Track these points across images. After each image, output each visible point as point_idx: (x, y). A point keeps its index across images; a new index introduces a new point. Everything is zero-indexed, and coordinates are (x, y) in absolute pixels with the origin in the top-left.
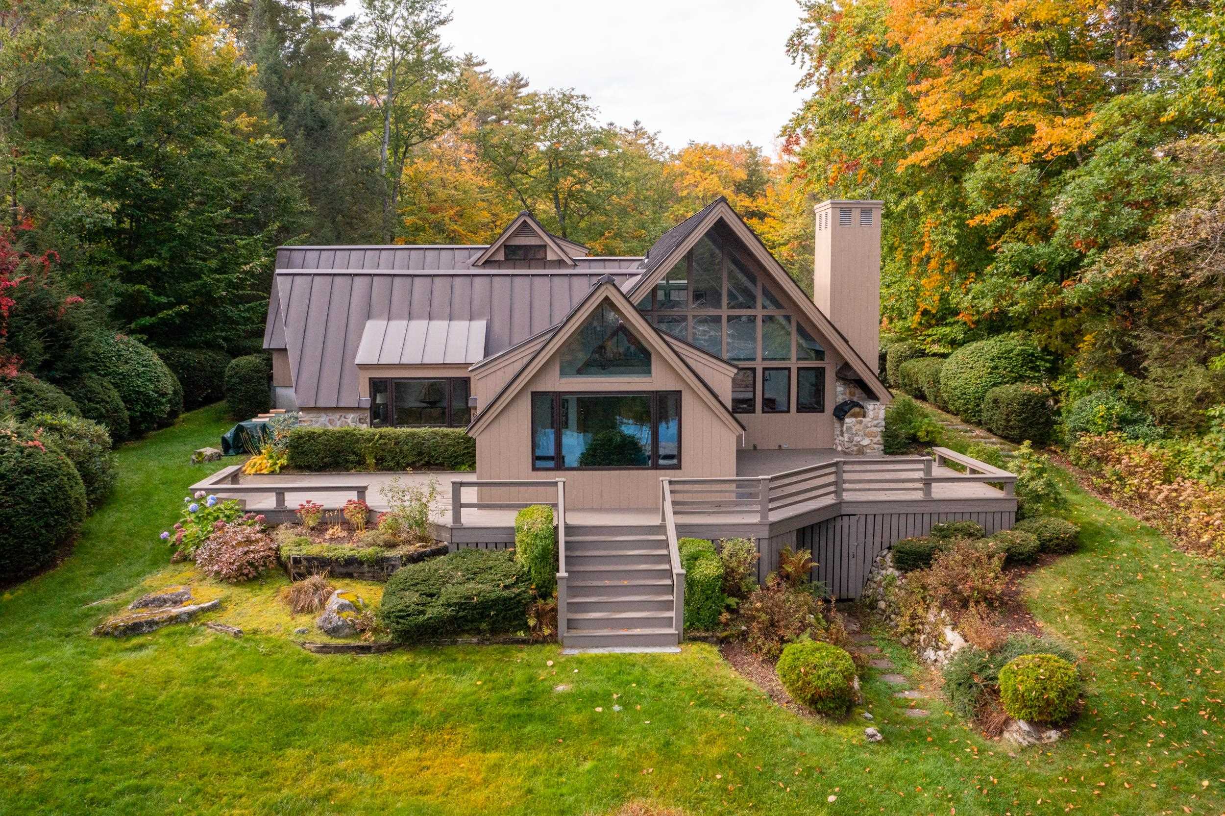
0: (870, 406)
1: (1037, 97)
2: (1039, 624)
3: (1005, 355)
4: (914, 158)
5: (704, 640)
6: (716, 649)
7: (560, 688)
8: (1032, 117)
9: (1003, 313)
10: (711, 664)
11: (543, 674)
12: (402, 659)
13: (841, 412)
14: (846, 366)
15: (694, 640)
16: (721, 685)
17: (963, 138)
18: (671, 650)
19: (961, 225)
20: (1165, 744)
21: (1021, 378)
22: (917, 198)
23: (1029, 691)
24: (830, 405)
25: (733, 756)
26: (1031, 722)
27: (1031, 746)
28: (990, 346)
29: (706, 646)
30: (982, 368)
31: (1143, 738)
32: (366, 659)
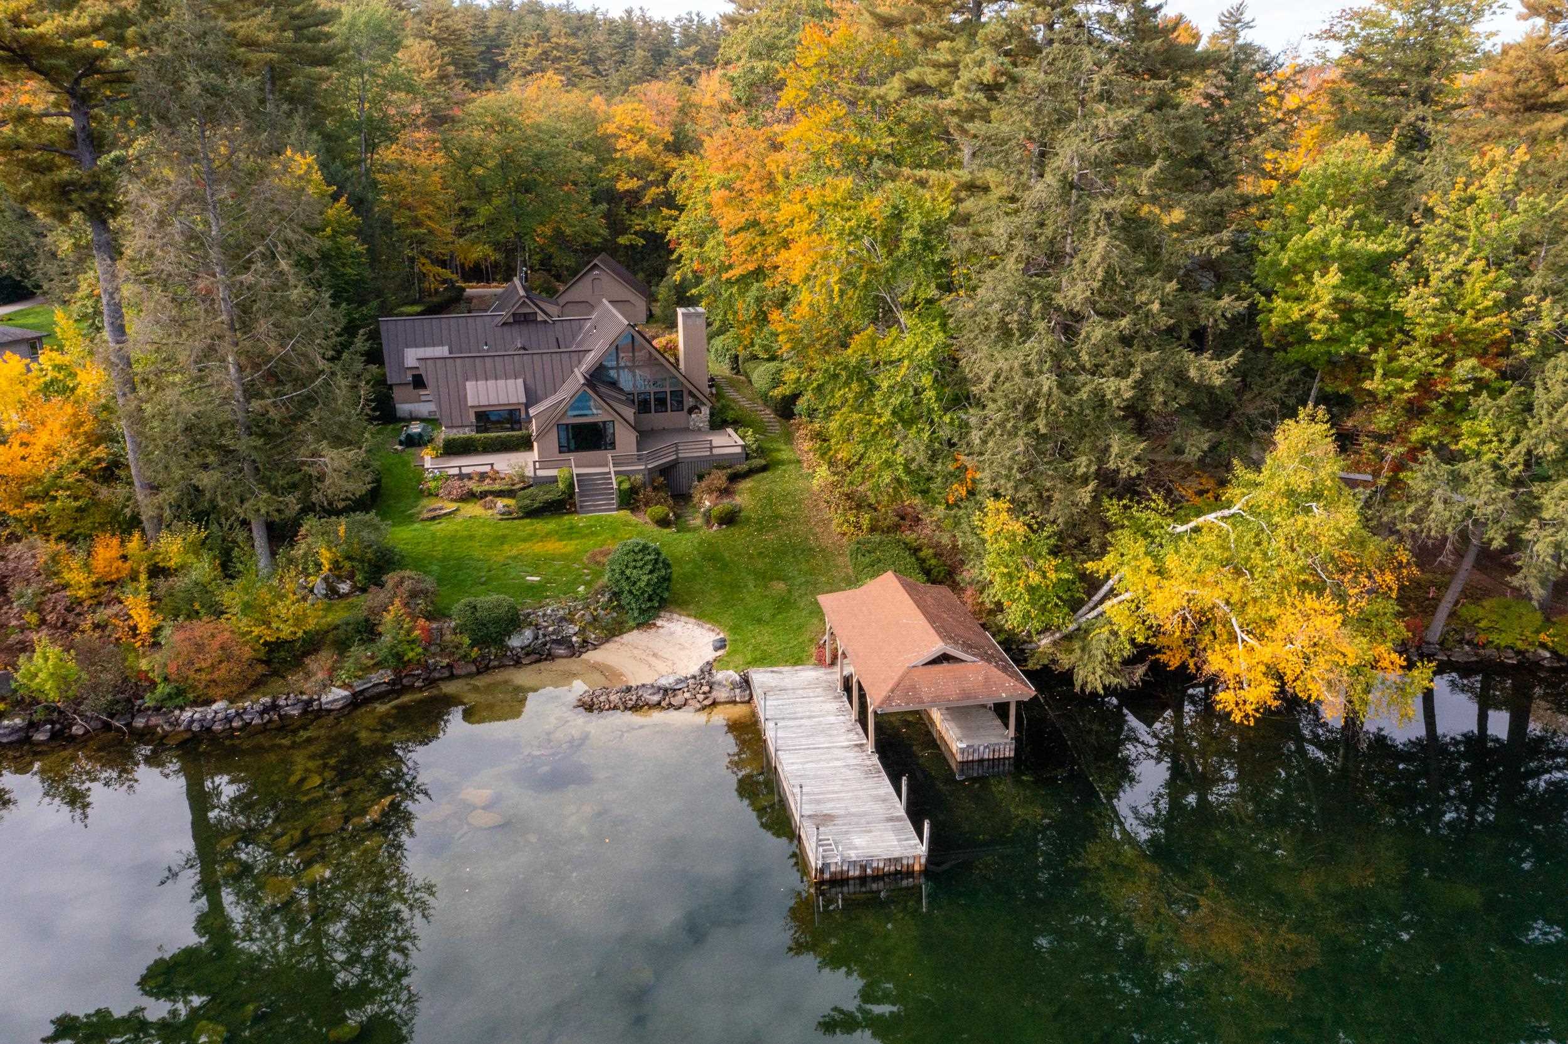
0: (702, 408)
2: (736, 497)
6: (629, 512)
7: (580, 525)
10: (628, 516)
11: (574, 522)
12: (528, 520)
13: (689, 412)
14: (690, 391)
15: (622, 509)
16: (632, 523)
18: (614, 513)
24: (686, 408)
26: (720, 523)
27: (717, 530)
29: (626, 511)
32: (517, 522)
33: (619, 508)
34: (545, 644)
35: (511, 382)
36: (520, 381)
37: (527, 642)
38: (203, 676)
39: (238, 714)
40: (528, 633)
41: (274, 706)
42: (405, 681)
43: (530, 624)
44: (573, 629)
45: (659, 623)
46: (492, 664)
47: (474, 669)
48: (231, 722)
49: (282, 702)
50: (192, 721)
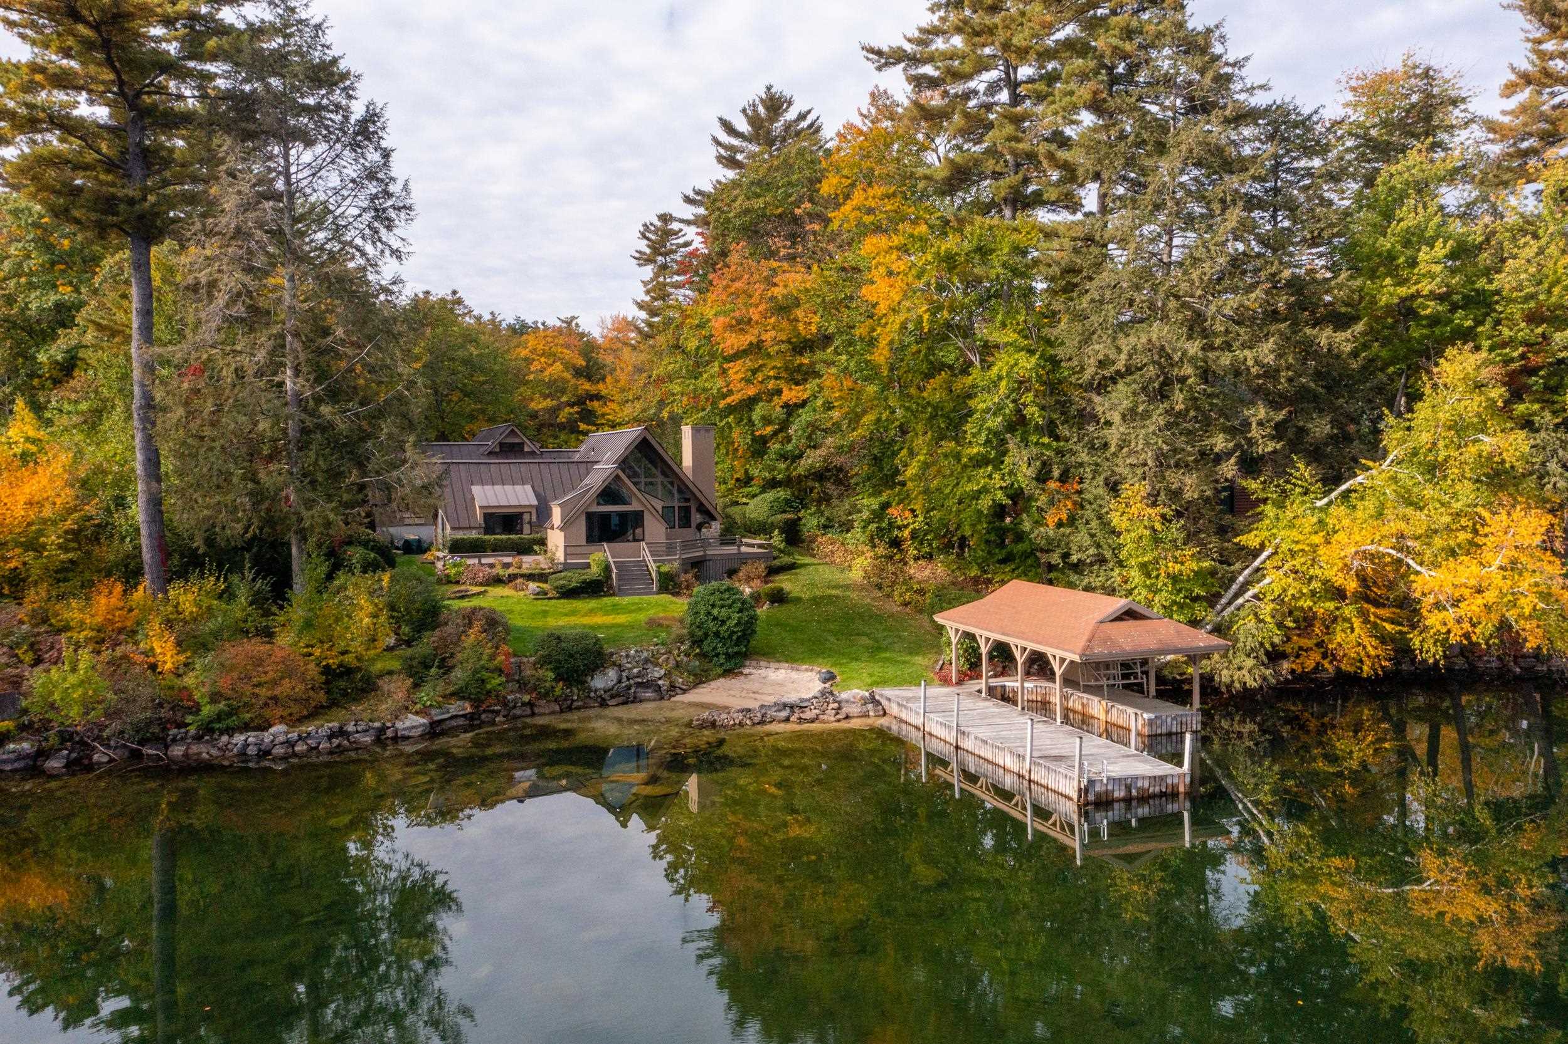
0: (713, 523)
1: (783, 374)
3: (777, 500)
4: (729, 400)
6: (669, 595)
8: (781, 384)
9: (774, 478)
10: (668, 599)
13: (699, 527)
14: (702, 504)
15: (661, 593)
17: (751, 391)
19: (752, 434)
21: (785, 512)
22: (731, 419)
24: (694, 525)
28: (770, 495)
29: (665, 594)
30: (766, 507)
33: (658, 593)
34: (629, 688)
35: (516, 487)
36: (527, 487)
37: (611, 684)
38: (263, 692)
39: (300, 738)
40: (612, 674)
41: (342, 732)
42: (483, 716)
43: (614, 664)
44: (658, 672)
45: (746, 671)
46: (576, 704)
47: (557, 708)
48: (293, 746)
49: (350, 728)
50: (246, 745)
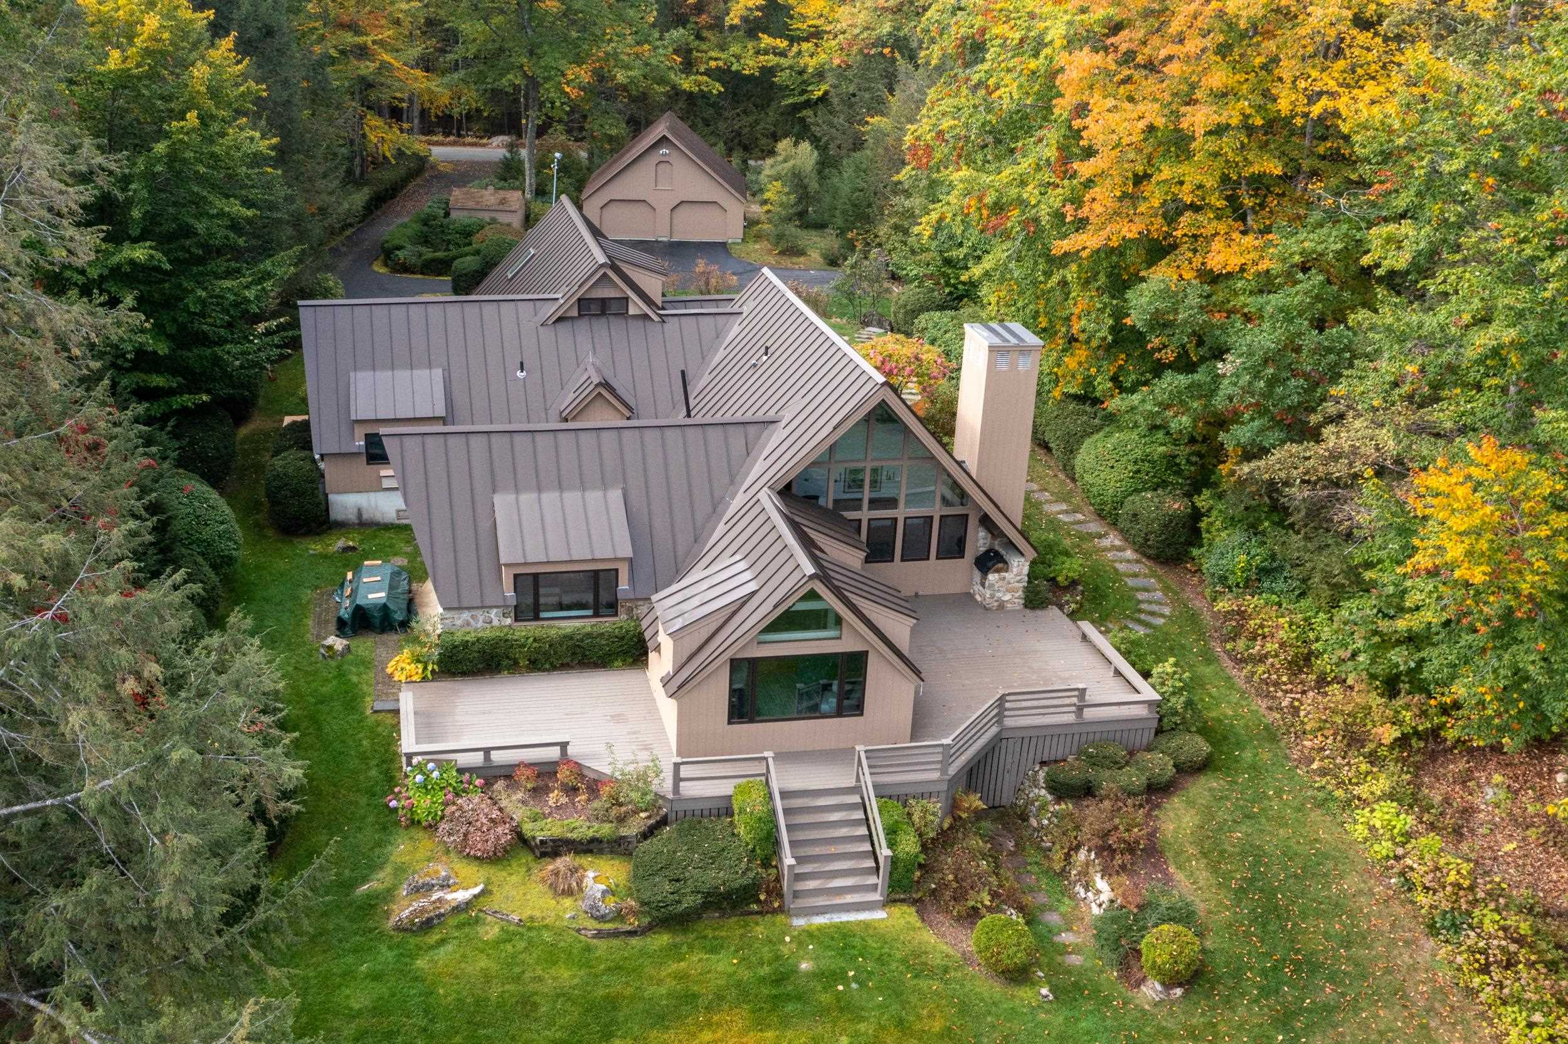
0: (1013, 561)
2: (1172, 869)
5: (903, 901)
6: (913, 910)
7: (804, 966)
10: (914, 929)
11: (785, 950)
12: (663, 939)
13: (983, 564)
15: (895, 901)
16: (926, 953)
18: (880, 915)
20: (1256, 1001)
23: (1164, 964)
24: (970, 553)
25: (949, 1029)
26: (1163, 984)
27: (1162, 1001)
29: (905, 908)
31: (1243, 995)
32: (634, 941)
33: (890, 901)
35: (594, 497)
36: (615, 495)
